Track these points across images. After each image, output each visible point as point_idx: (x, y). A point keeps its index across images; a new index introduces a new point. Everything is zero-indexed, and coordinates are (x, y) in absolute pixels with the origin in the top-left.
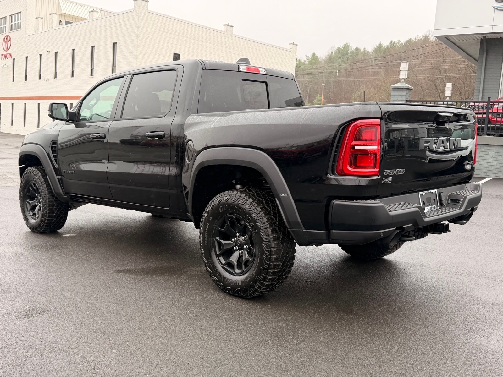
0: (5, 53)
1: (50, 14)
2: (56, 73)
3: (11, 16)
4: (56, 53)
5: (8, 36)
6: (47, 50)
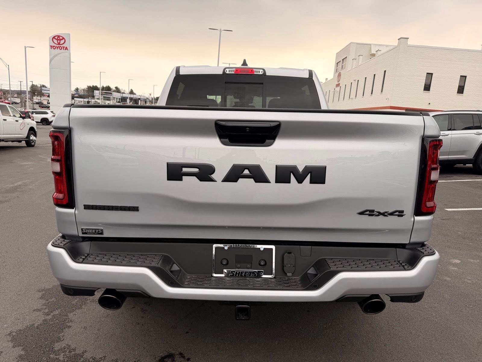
0: (338, 83)
1: (359, 56)
2: (356, 94)
3: (343, 60)
4: (358, 81)
5: (340, 73)
6: (354, 79)
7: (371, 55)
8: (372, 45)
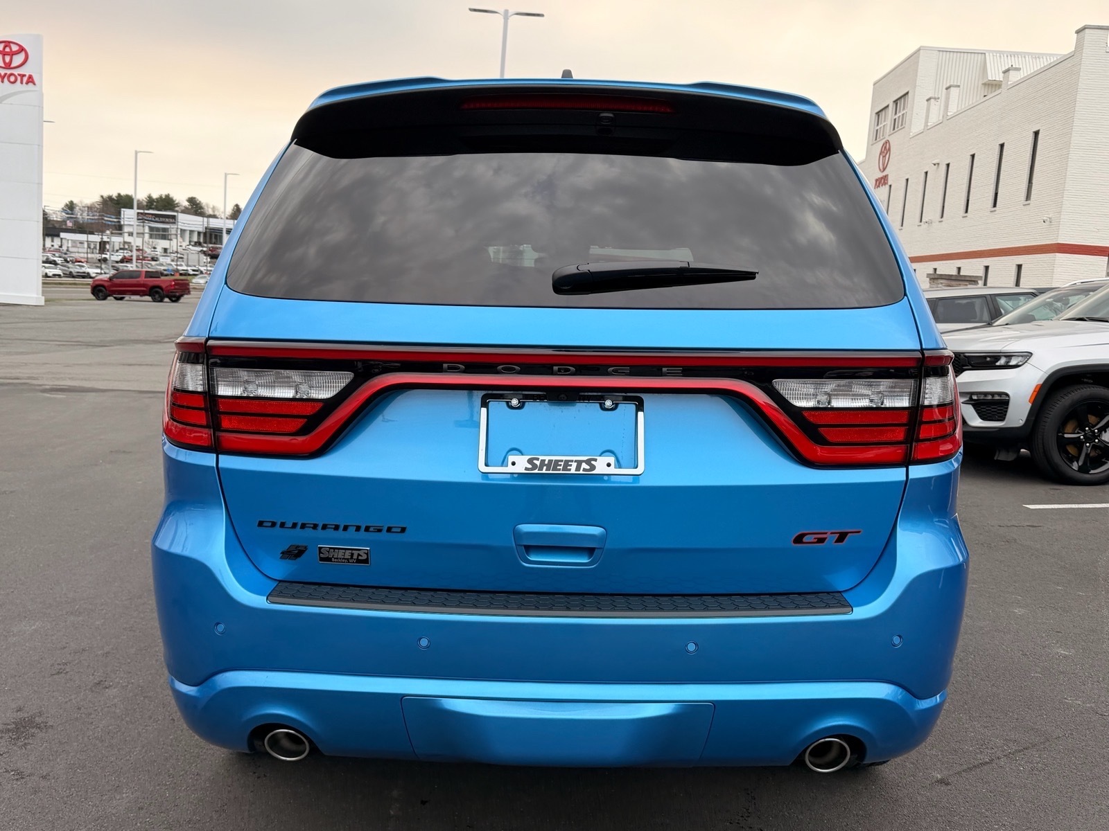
0: (880, 175)
1: (947, 89)
2: (943, 207)
3: (896, 102)
4: (948, 165)
5: (887, 142)
6: (934, 162)
7: (984, 84)
8: (987, 54)
